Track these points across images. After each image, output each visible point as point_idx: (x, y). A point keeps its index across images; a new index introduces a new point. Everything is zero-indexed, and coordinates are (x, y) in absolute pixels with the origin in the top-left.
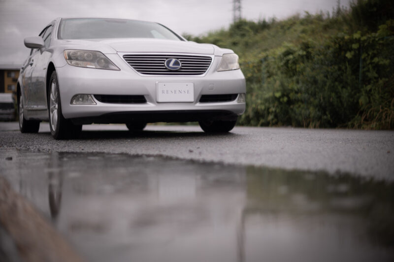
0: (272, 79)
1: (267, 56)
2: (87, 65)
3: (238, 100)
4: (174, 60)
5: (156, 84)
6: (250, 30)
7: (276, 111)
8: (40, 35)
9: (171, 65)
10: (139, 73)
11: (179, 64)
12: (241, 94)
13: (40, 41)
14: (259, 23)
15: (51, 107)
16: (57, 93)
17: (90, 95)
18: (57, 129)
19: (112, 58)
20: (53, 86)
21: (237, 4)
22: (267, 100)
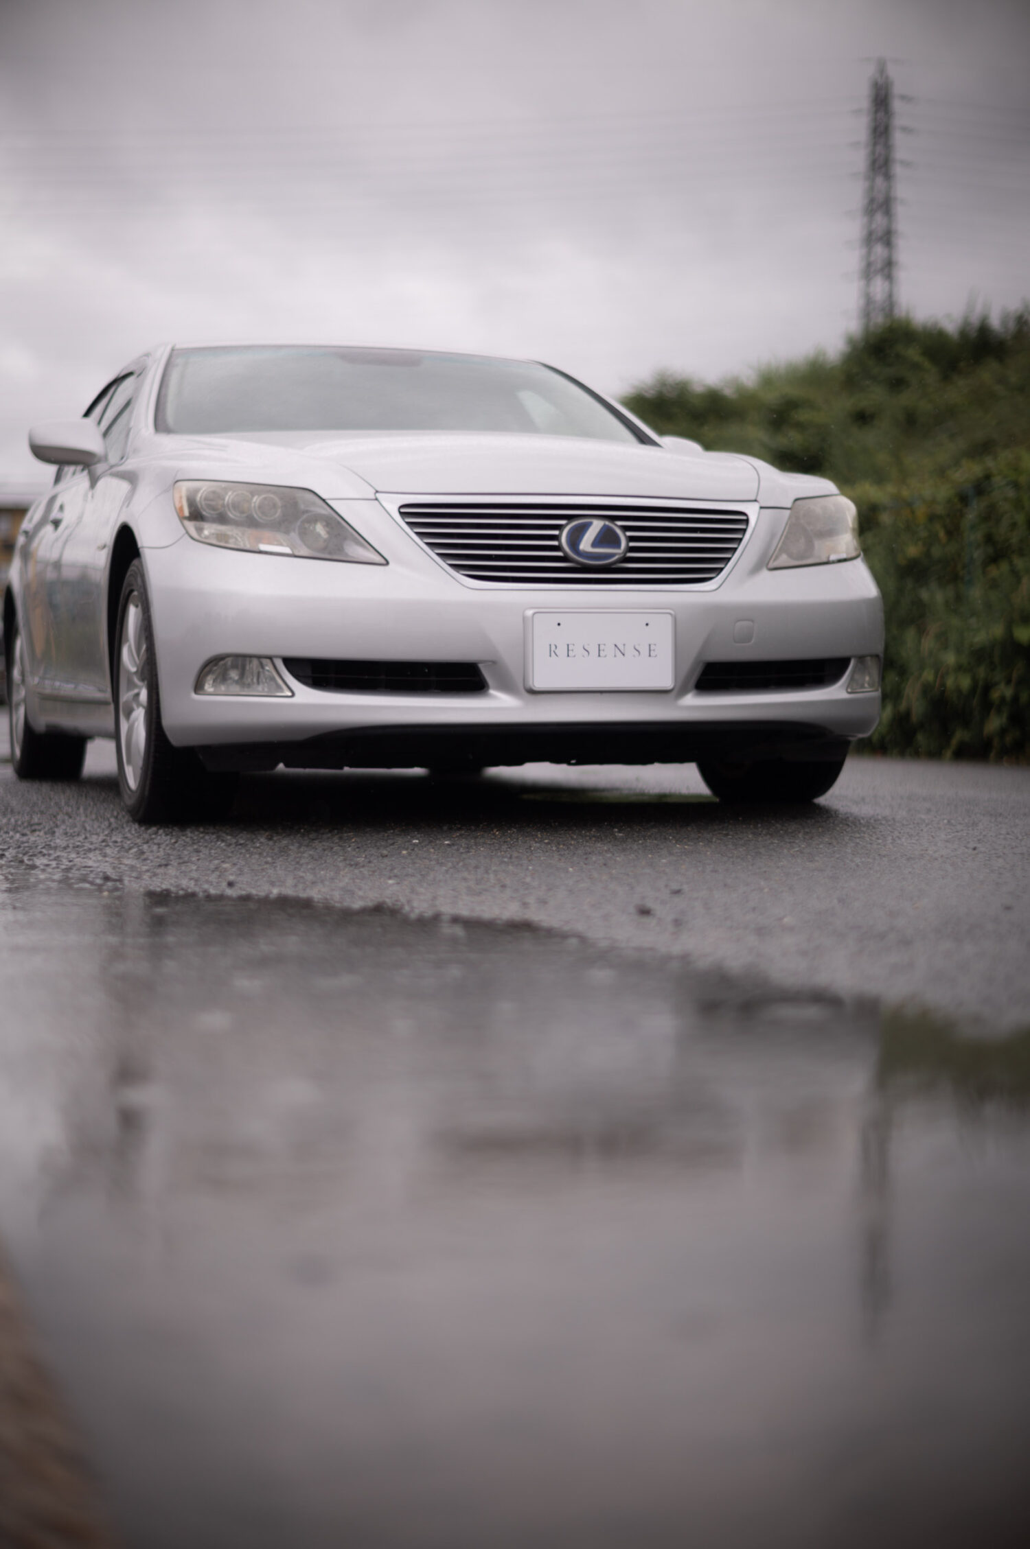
0: (1004, 567)
1: (988, 477)
2: (260, 541)
3: (852, 679)
4: (597, 526)
5: (524, 619)
6: (927, 364)
7: (1016, 698)
8: (87, 414)
9: (586, 544)
10: (459, 576)
11: (615, 542)
12: (861, 658)
13: (87, 438)
14: (963, 333)
15: (125, 696)
16: (144, 647)
17: (270, 658)
18: (142, 785)
19: (357, 515)
20: (133, 613)
21: (880, 220)
22: (980, 655)
